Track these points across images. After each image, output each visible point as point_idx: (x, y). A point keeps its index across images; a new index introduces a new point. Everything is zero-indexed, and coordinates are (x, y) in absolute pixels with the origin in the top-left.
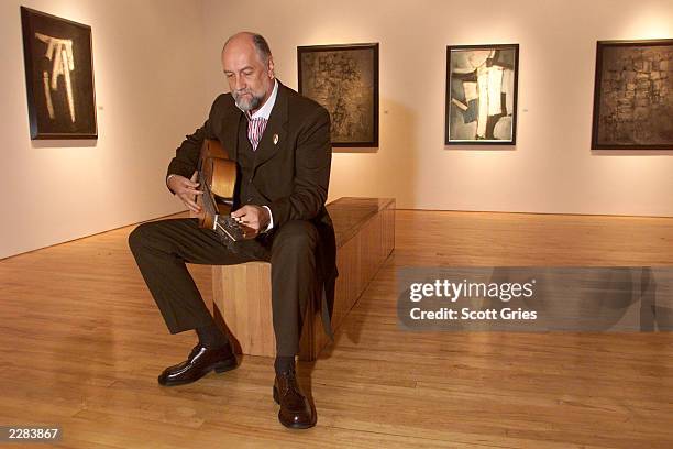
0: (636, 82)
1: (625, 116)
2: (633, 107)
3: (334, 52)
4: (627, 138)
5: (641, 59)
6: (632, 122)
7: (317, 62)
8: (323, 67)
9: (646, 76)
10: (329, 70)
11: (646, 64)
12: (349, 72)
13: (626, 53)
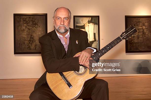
0: (138, 30)
1: (136, 41)
2: (138, 38)
3: (29, 16)
4: (137, 49)
5: (139, 22)
6: (138, 43)
7: (22, 20)
8: (24, 22)
9: (141, 28)
10: (27, 23)
11: (141, 24)
12: (36, 24)
13: (135, 20)
